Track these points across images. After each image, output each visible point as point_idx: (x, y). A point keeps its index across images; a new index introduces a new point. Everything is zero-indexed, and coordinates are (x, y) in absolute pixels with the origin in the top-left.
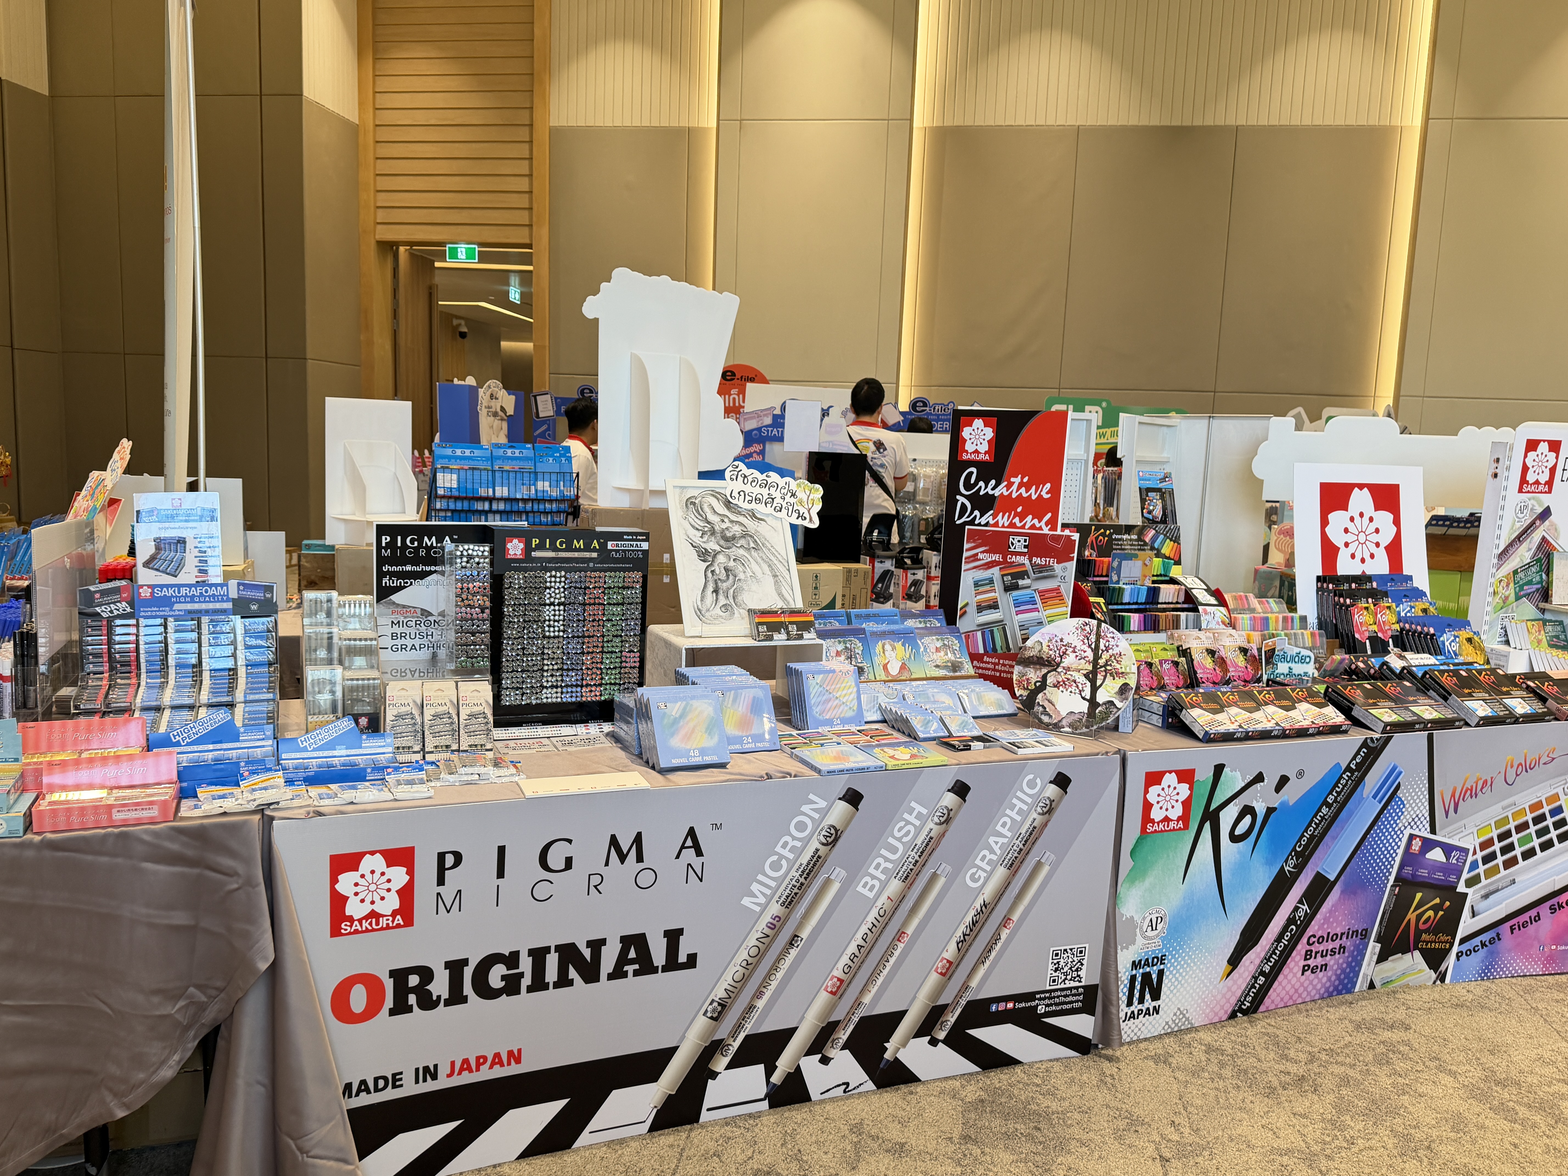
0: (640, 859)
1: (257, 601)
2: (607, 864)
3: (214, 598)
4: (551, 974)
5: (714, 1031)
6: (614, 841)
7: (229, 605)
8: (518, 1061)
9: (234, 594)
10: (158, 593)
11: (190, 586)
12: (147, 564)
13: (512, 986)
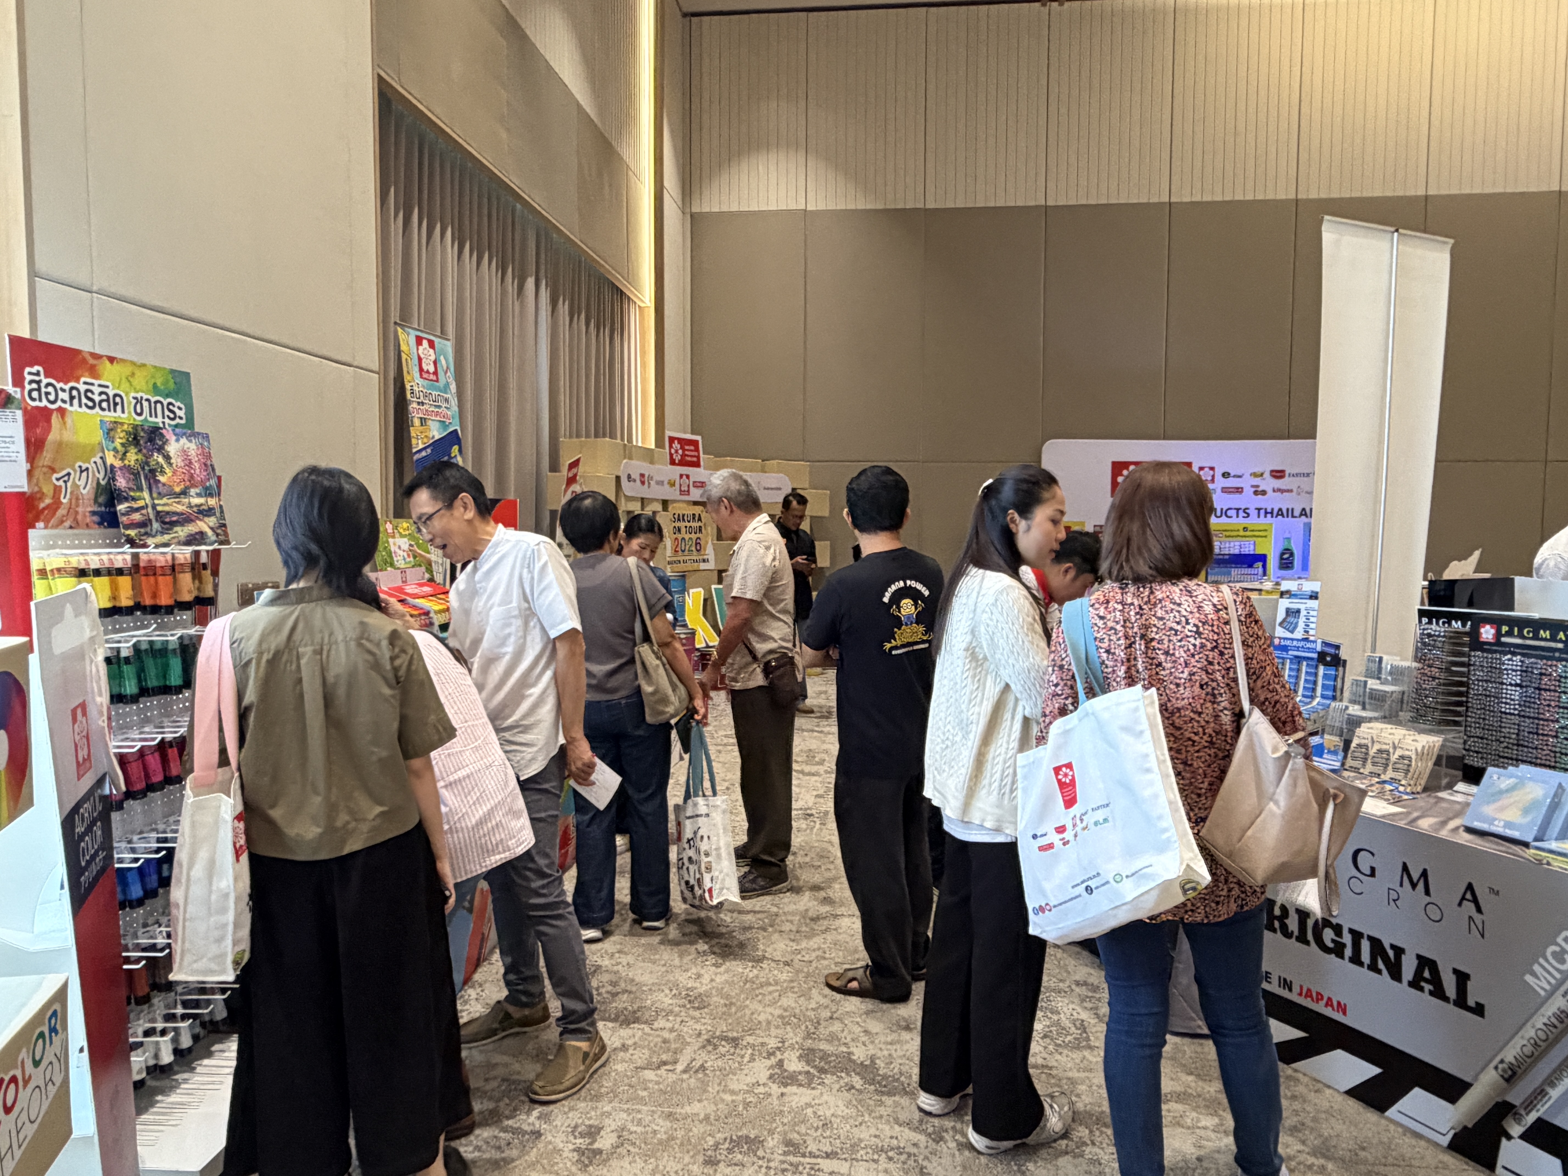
0: (1427, 892)
1: (1330, 655)
2: (1401, 885)
3: (1310, 650)
4: (1366, 957)
5: (1504, 1091)
6: (1405, 868)
7: (1315, 656)
8: (1345, 1013)
9: (1319, 648)
10: (1283, 643)
11: (1298, 640)
12: (1281, 624)
13: (1338, 950)
